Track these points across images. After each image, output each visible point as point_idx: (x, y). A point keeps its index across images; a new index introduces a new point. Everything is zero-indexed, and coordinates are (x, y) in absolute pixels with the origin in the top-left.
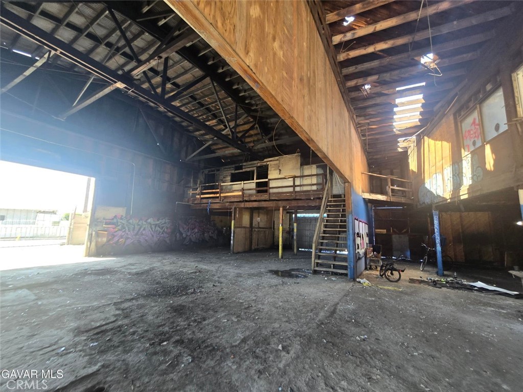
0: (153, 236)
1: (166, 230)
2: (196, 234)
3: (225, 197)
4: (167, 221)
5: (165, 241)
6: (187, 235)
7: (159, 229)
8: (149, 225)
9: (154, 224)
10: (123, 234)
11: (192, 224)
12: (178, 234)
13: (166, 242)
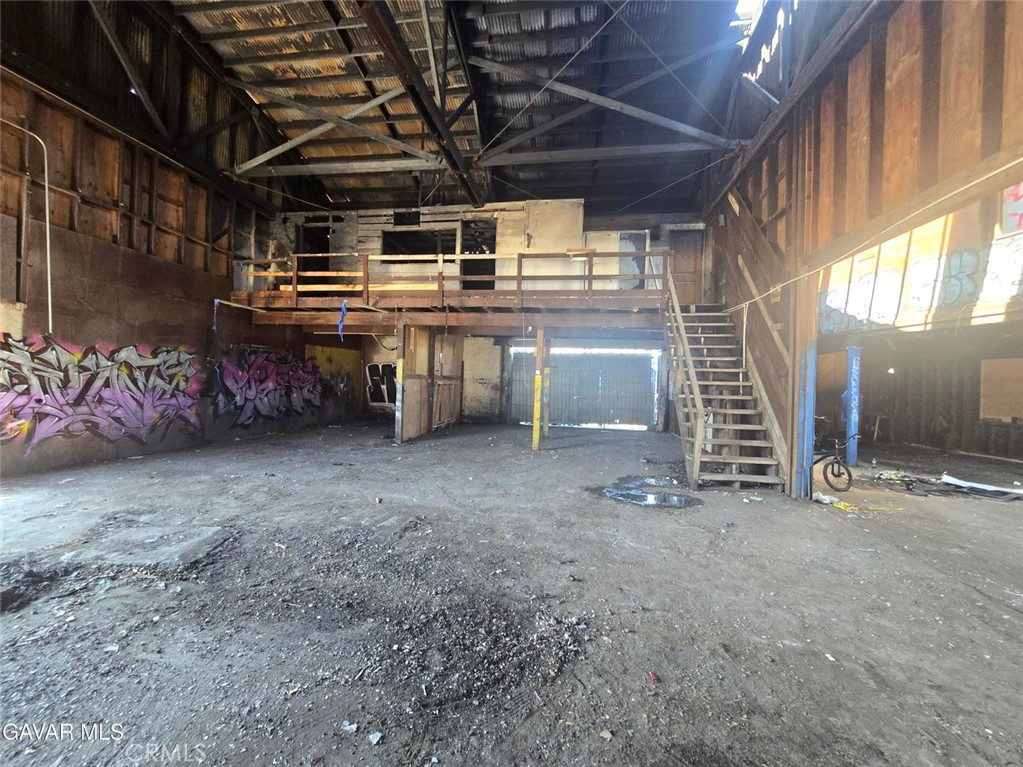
0: (141, 405)
1: (183, 385)
2: (271, 396)
3: (383, 295)
4: (184, 357)
5: (182, 418)
6: (246, 399)
7: (159, 382)
8: (124, 372)
9: (139, 368)
10: (22, 401)
11: (258, 369)
12: (221, 396)
13: (187, 421)
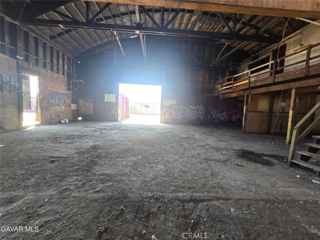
0: (192, 116)
1: (200, 112)
3: (236, 86)
4: (201, 107)
5: (200, 119)
6: (216, 117)
7: (196, 112)
8: (190, 110)
9: (192, 109)
10: (176, 113)
12: (209, 115)
13: (201, 120)
